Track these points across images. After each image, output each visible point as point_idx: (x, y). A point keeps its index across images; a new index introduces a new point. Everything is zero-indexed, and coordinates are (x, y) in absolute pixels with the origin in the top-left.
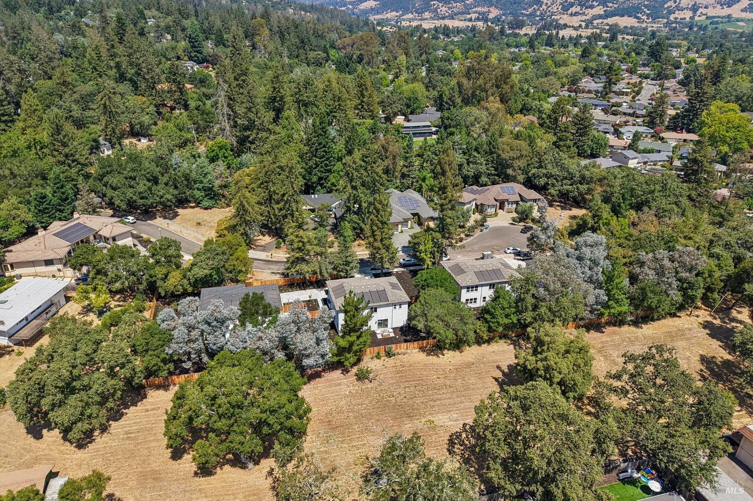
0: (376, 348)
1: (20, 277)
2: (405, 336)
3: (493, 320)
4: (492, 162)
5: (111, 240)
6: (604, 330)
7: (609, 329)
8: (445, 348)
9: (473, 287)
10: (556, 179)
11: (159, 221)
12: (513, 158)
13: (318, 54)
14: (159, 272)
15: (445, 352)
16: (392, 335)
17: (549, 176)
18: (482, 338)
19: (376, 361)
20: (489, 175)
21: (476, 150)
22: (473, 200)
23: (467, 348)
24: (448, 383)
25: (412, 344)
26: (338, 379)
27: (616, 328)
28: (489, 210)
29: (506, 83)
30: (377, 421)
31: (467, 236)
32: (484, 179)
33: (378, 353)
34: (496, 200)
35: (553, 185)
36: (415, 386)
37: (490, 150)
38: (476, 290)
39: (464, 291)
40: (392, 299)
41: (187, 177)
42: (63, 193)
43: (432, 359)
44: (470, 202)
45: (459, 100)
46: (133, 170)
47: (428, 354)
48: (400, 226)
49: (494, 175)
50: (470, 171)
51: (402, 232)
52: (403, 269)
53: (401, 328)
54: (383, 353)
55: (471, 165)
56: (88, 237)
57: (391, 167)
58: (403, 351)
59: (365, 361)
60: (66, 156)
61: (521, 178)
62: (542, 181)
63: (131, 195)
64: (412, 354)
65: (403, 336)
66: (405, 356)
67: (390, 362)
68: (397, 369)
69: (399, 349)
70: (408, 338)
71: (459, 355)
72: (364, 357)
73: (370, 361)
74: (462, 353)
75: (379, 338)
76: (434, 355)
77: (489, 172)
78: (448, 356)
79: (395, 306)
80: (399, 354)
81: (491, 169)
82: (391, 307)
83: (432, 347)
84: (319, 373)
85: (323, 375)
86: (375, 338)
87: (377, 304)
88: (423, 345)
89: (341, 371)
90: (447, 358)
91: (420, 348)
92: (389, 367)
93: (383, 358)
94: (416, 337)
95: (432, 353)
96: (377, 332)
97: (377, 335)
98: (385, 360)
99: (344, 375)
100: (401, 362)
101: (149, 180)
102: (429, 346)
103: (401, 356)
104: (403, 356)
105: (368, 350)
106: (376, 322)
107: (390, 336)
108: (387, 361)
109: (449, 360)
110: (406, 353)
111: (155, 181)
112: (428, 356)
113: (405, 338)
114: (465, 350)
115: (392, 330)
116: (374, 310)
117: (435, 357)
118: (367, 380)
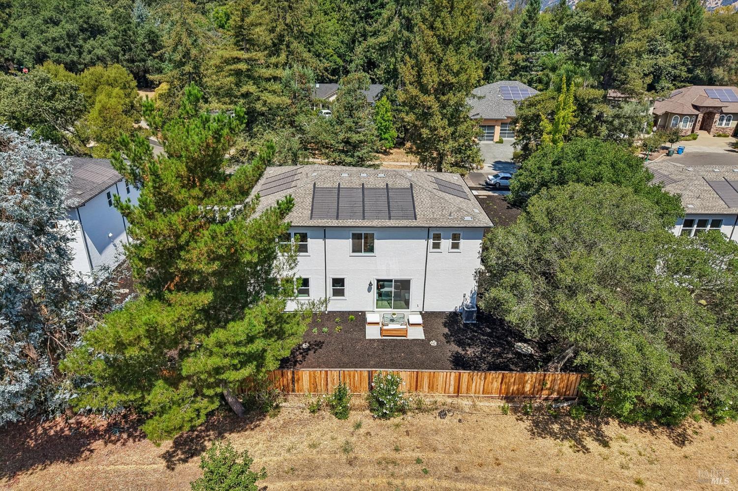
0: (334, 373)
2: (460, 343)
8: (610, 414)
9: (702, 223)
12: (731, 45)
16: (417, 334)
19: (328, 422)
23: (706, 426)
28: (681, 126)
32: (664, 83)
33: (341, 395)
34: (696, 107)
37: (684, 31)
40: (429, 213)
41: (153, 39)
47: (540, 429)
48: (498, 129)
51: (501, 142)
52: (490, 193)
53: (452, 318)
54: (358, 399)
58: (440, 398)
59: (284, 415)
64: (474, 417)
65: (453, 344)
66: (447, 420)
67: (376, 440)
68: (398, 482)
69: (426, 389)
70: (470, 351)
71: (673, 454)
72: (286, 400)
73: (302, 423)
74: (684, 449)
75: (370, 340)
76: (565, 438)
77: (677, 72)
78: (624, 450)
79: (437, 237)
80: (421, 408)
81: (680, 67)
82: (424, 242)
83: (556, 400)
84: (87, 437)
85: (92, 451)
86: (356, 335)
87: (375, 223)
88: (523, 387)
89: (167, 445)
90: (622, 459)
91: (508, 398)
92: (364, 463)
93: (355, 416)
94: (500, 355)
95: (556, 427)
96: (370, 318)
97: (367, 327)
98: (358, 426)
99: (168, 467)
100: (421, 448)
101: (82, 30)
102: (544, 394)
103: (428, 421)
104: (438, 419)
105: (305, 375)
106: (371, 284)
107: (410, 337)
108: (368, 433)
109: (631, 473)
110: (449, 411)
111: (94, 31)
112: (540, 435)
113: (460, 350)
114: (695, 436)
115: (417, 319)
116: (364, 241)
117: (567, 447)
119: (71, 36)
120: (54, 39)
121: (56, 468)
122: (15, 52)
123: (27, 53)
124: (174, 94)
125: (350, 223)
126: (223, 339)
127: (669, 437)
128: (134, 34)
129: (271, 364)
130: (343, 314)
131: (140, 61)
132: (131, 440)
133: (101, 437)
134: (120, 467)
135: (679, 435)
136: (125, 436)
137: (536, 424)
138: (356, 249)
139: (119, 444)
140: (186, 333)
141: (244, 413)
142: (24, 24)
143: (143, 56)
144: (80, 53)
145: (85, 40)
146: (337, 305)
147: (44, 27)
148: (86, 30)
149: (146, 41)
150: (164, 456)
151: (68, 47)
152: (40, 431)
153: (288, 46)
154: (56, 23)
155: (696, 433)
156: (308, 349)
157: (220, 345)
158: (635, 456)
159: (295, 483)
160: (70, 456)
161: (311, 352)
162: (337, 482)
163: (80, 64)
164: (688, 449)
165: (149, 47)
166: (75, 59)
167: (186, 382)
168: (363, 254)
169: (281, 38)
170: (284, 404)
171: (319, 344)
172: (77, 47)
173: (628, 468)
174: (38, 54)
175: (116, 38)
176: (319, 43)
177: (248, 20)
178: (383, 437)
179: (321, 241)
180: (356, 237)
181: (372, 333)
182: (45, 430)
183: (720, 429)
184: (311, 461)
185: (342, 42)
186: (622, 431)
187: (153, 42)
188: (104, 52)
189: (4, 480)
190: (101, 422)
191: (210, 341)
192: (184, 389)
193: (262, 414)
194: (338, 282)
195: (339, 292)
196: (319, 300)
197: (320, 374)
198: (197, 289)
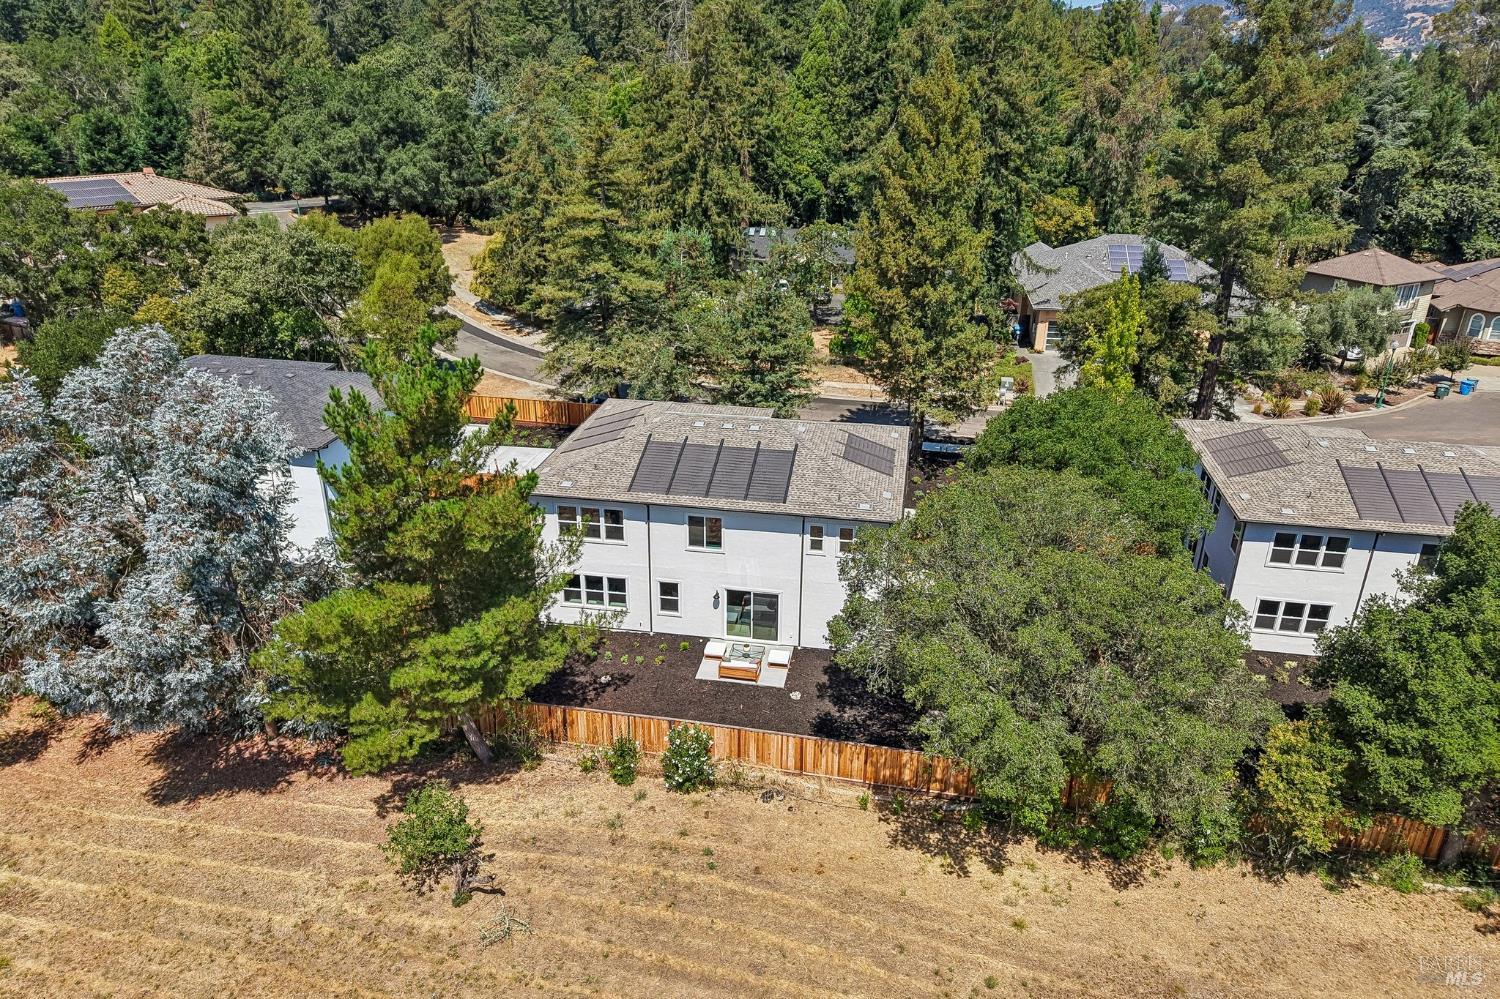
0: (621, 720)
2: (840, 701)
3: (1394, 731)
8: (1018, 829)
9: (1311, 542)
15: (1013, 852)
16: (776, 679)
18: (1288, 833)
19: (603, 786)
22: (1424, 286)
23: (1180, 866)
25: (830, 746)
28: (1487, 335)
31: (1365, 399)
32: (1483, 241)
33: (624, 751)
38: (1334, 562)
39: (1255, 554)
40: (807, 490)
44: (1406, 292)
47: (910, 837)
54: (651, 760)
55: (1438, 185)
57: (1117, 163)
58: (773, 774)
64: (814, 808)
65: (827, 701)
66: (770, 805)
67: (659, 817)
68: (667, 873)
69: (753, 757)
70: (849, 714)
71: (1099, 897)
72: (553, 751)
73: (567, 783)
74: (1124, 893)
75: (701, 681)
76: (941, 852)
78: (1023, 882)
79: (817, 532)
80: (737, 783)
82: (797, 537)
83: (952, 800)
84: (288, 766)
85: (290, 783)
86: (684, 672)
87: (722, 503)
88: (900, 774)
90: (1012, 892)
91: (877, 788)
92: (634, 844)
93: (640, 783)
94: (894, 725)
95: (934, 837)
96: (711, 649)
97: (704, 660)
98: (642, 796)
99: (378, 814)
100: (718, 837)
101: (387, 131)
102: (935, 789)
103: (742, 802)
104: (760, 801)
105: (581, 716)
106: (717, 597)
107: (761, 682)
108: (652, 808)
109: (1017, 913)
110: (778, 793)
111: (407, 133)
112: (905, 844)
113: (834, 711)
114: (1151, 879)
115: (784, 657)
116: (706, 531)
117: (936, 865)
118: (449, 881)
119: (367, 146)
120: (340, 150)
121: (244, 797)
122: (281, 168)
123: (299, 171)
124: (511, 252)
125: (685, 500)
126: (440, 647)
127: (1109, 874)
128: (468, 137)
129: (518, 689)
130: (674, 639)
131: (474, 184)
132: (341, 776)
133: (305, 767)
134: (320, 806)
135: (1128, 873)
136: (334, 770)
137: (906, 829)
138: (695, 540)
139: (325, 778)
140: (397, 634)
141: (491, 760)
142: (298, 122)
143: (479, 176)
144: (379, 171)
145: (389, 149)
146: (667, 624)
147: (327, 129)
148: (393, 131)
149: (488, 148)
150: (376, 801)
151: (361, 160)
152: (233, 750)
153: (705, 173)
154: (347, 122)
155: (1156, 874)
156: (608, 684)
157: (436, 654)
158: (1035, 890)
159: (531, 856)
160: (263, 785)
161: (610, 690)
162: (587, 862)
163: (377, 190)
164: (1131, 894)
166: (371, 181)
167: (399, 700)
168: (705, 549)
169: (691, 161)
170: (549, 755)
171: (625, 679)
172: (375, 161)
173: (1013, 904)
174: (314, 174)
175: (437, 145)
176: (785, 153)
177: (607, 156)
178: (673, 816)
179: (643, 525)
180: (694, 522)
181: (708, 671)
182: (238, 749)
183: (1201, 875)
184: (562, 832)
185: (827, 151)
186: (1035, 856)
188: (416, 171)
189: (183, 803)
190: (308, 748)
191: (424, 647)
192: (396, 708)
193: (516, 765)
194: (669, 589)
195: (669, 605)
196: (639, 615)
197: (601, 718)
198: (411, 579)
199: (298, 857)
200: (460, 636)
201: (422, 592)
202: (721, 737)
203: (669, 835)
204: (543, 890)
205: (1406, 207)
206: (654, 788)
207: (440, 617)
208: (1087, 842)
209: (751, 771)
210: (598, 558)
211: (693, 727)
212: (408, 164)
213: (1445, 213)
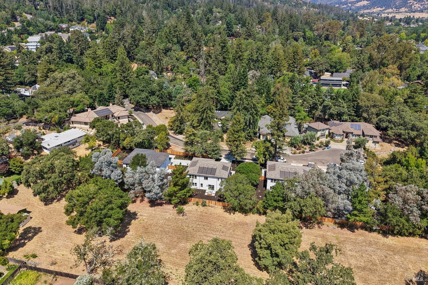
0: (197, 199)
1: (75, 128)
4: (353, 106)
5: (117, 118)
6: (356, 231)
7: (361, 231)
9: (275, 180)
10: (394, 124)
11: (151, 114)
12: (368, 107)
13: (299, 34)
14: (122, 136)
15: (236, 213)
16: (213, 195)
17: (390, 122)
18: (260, 211)
19: (195, 206)
20: (349, 115)
21: (343, 98)
22: (327, 129)
24: (223, 229)
25: (219, 202)
26: (169, 209)
27: (367, 232)
28: (337, 137)
29: (406, 57)
30: (169, 236)
31: (311, 150)
33: (197, 202)
34: (344, 132)
35: (391, 128)
36: (204, 226)
37: (353, 99)
39: (269, 181)
40: (217, 174)
41: (170, 94)
42: (110, 94)
43: (227, 215)
44: (323, 130)
45: (367, 66)
46: (143, 87)
47: (226, 211)
49: (354, 116)
50: (334, 110)
52: (251, 161)
54: (200, 203)
55: (336, 107)
56: (109, 115)
58: (213, 205)
59: (189, 204)
60: (124, 77)
61: (375, 120)
62: (384, 125)
63: (138, 99)
64: (217, 208)
65: (219, 197)
66: (212, 208)
68: (202, 214)
69: (211, 203)
71: (243, 217)
72: (190, 202)
73: (192, 206)
74: (246, 216)
77: (350, 113)
78: (236, 215)
79: (218, 179)
80: (209, 206)
81: (352, 111)
82: (216, 179)
83: (230, 208)
85: (163, 205)
86: (203, 194)
87: (208, 175)
88: (225, 205)
89: (173, 206)
91: (223, 206)
92: (199, 211)
93: (199, 206)
95: (228, 211)
96: (206, 191)
99: (173, 208)
100: (207, 211)
103: (209, 208)
105: (193, 199)
106: (207, 185)
108: (200, 208)
111: (153, 93)
113: (220, 199)
114: (248, 215)
115: (215, 192)
116: (206, 178)
117: (228, 214)
118: (182, 214)
119: (147, 97)
120: (142, 98)
121: (159, 206)
125: (204, 175)
129: (187, 196)
130: (202, 190)
134: (167, 207)
138: (205, 179)
139: (167, 205)
140: (177, 191)
141: (184, 203)
144: (149, 101)
146: (201, 188)
152: (156, 202)
153: (207, 112)
154: (143, 91)
159: (189, 212)
160: (161, 205)
161: (195, 196)
162: (194, 213)
165: (168, 96)
171: (197, 195)
173: (235, 217)
178: (202, 209)
179: (199, 177)
181: (206, 194)
183: (253, 215)
184: (191, 210)
185: (229, 96)
186: (238, 213)
187: (169, 95)
190: (164, 202)
191: (180, 192)
192: (176, 198)
193: (186, 204)
194: (202, 184)
195: (202, 186)
196: (198, 187)
197: (195, 199)
198: (179, 186)
199: (167, 212)
200: (183, 191)
201: (180, 187)
202: (207, 201)
203: (202, 211)
204: (190, 215)
205: (331, 111)
206: (201, 206)
207: (181, 190)
208: (243, 212)
209: (210, 205)
210: (195, 181)
211: (205, 200)
212: (154, 100)
213: (337, 112)
